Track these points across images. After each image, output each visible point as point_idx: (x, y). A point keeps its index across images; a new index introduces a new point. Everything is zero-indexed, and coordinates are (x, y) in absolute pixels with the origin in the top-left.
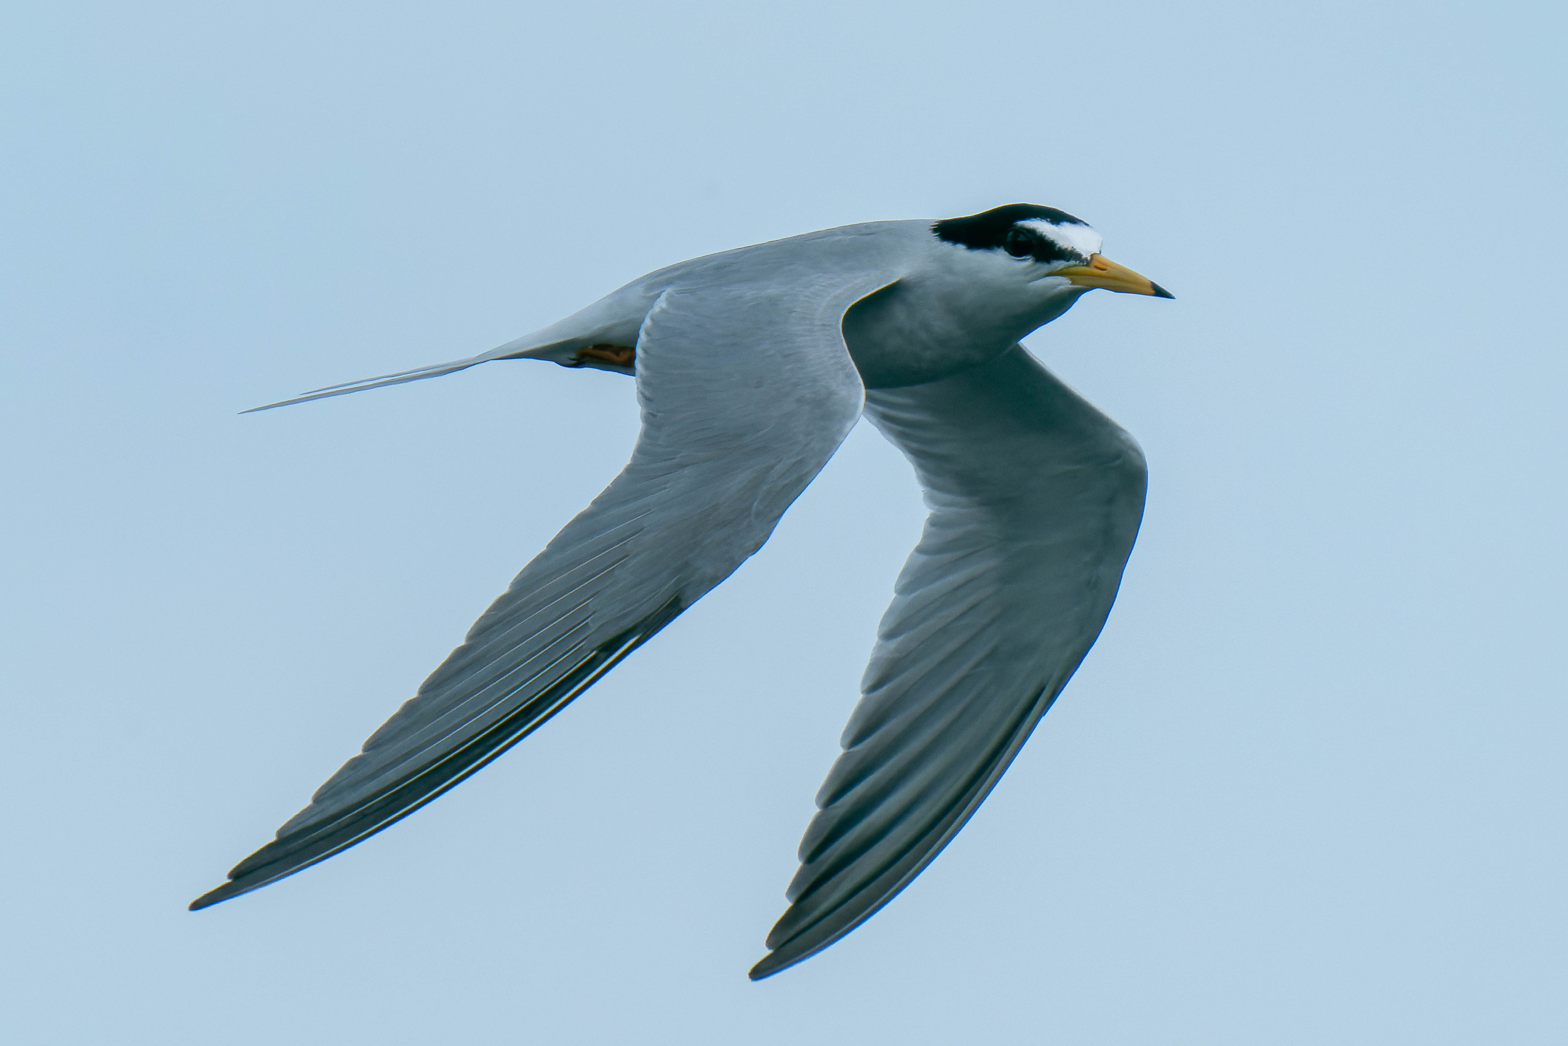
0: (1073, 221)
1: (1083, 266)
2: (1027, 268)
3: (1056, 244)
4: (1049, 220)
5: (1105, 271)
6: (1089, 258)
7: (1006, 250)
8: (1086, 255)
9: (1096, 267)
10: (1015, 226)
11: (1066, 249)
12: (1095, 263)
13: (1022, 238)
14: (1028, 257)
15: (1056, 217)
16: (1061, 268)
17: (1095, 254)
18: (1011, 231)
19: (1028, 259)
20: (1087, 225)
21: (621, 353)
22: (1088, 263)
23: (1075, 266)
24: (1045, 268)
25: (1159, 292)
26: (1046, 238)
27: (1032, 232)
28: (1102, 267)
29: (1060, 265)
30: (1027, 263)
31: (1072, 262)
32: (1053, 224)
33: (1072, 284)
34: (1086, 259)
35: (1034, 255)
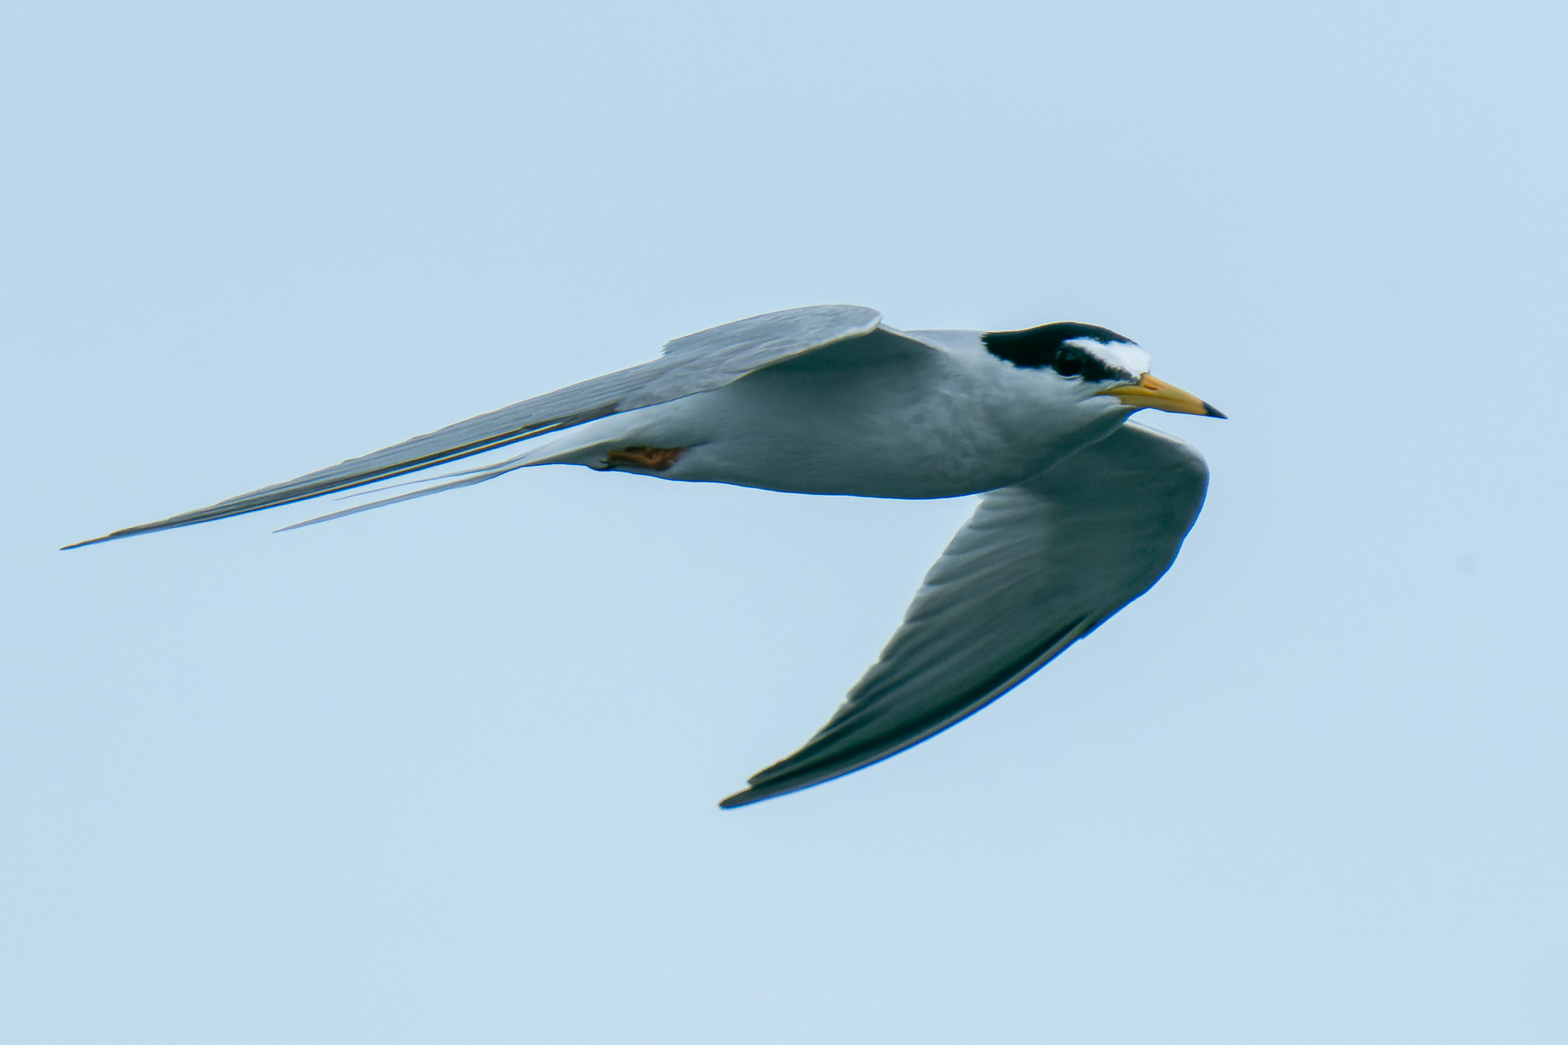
0: (1121, 340)
1: (1134, 385)
2: (1075, 388)
3: (1105, 364)
4: (1097, 339)
5: (1155, 391)
6: (1139, 378)
7: (1054, 369)
8: (1136, 374)
9: (1146, 387)
10: (1063, 344)
11: (1115, 369)
12: (1145, 383)
13: (1069, 357)
14: (1078, 376)
15: (1104, 336)
16: (1110, 388)
17: (1144, 373)
18: (1059, 350)
19: (1078, 378)
20: (1136, 344)
21: (654, 456)
22: (1138, 383)
23: (1124, 385)
24: (1095, 387)
25: (1211, 412)
26: (1095, 357)
27: (1081, 351)
28: (1153, 386)
29: (1109, 384)
30: (1076, 382)
31: (1122, 382)
32: (1102, 343)
33: (1122, 404)
34: (1136, 378)
35: (1083, 375)
